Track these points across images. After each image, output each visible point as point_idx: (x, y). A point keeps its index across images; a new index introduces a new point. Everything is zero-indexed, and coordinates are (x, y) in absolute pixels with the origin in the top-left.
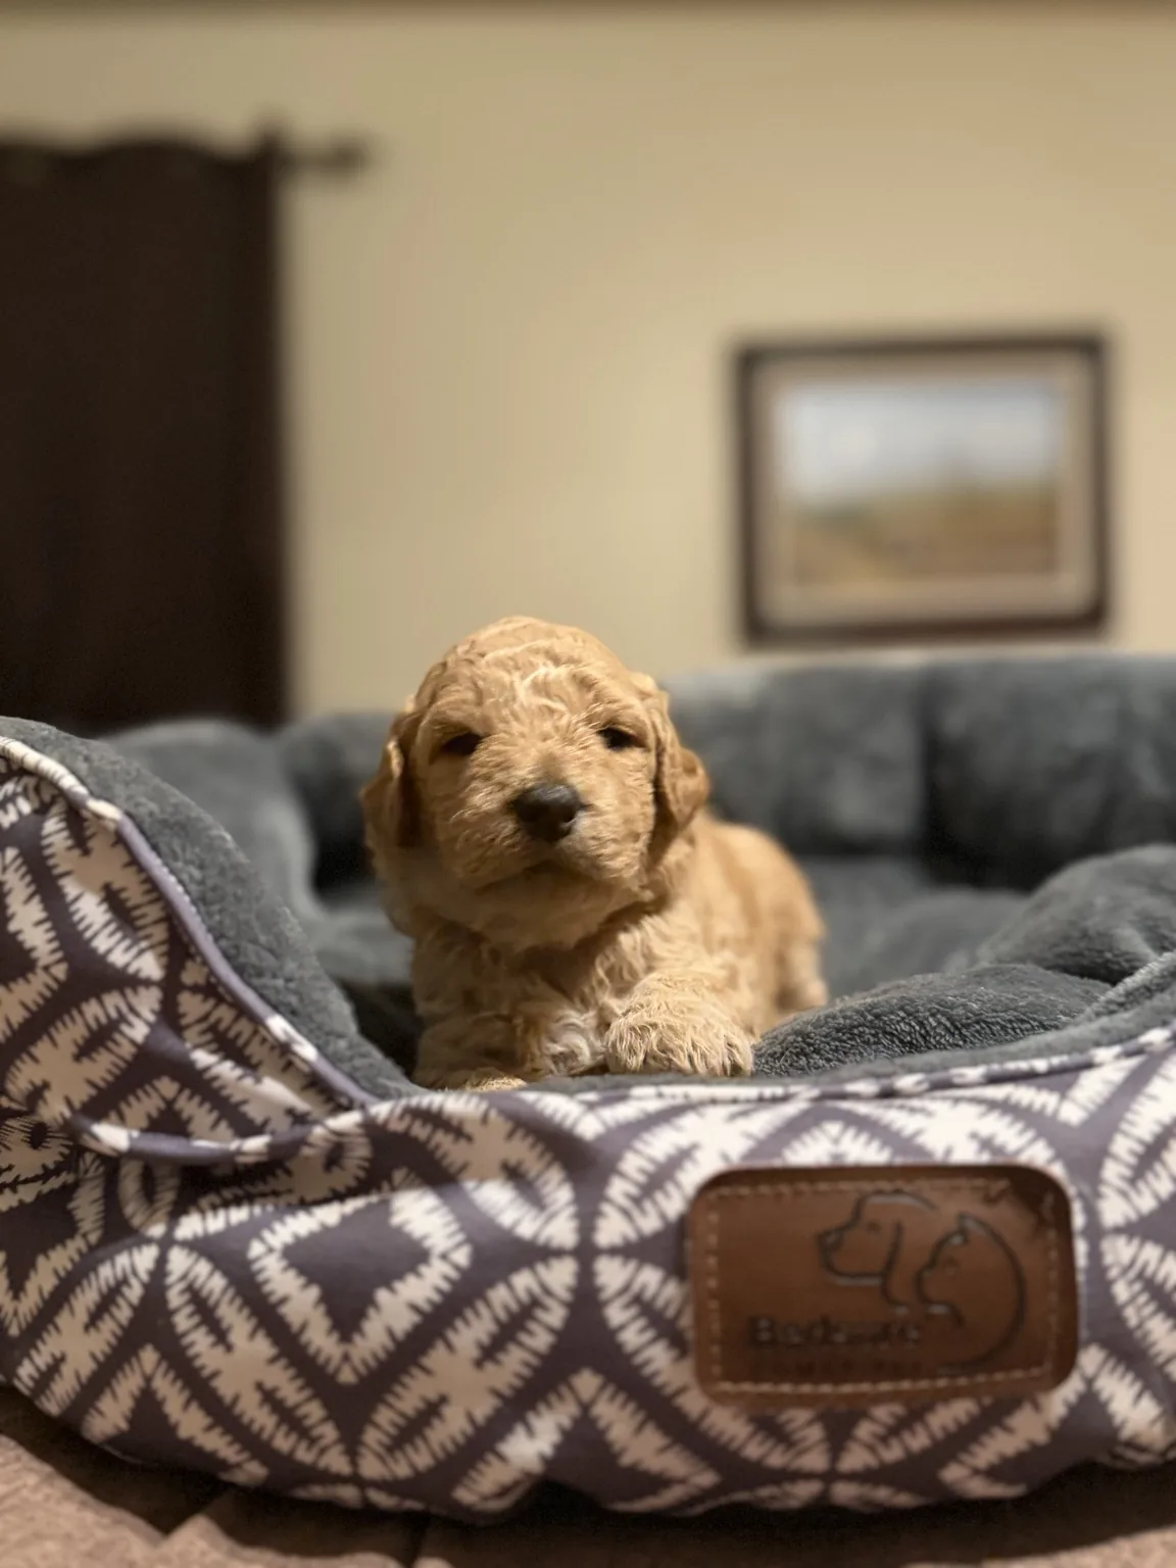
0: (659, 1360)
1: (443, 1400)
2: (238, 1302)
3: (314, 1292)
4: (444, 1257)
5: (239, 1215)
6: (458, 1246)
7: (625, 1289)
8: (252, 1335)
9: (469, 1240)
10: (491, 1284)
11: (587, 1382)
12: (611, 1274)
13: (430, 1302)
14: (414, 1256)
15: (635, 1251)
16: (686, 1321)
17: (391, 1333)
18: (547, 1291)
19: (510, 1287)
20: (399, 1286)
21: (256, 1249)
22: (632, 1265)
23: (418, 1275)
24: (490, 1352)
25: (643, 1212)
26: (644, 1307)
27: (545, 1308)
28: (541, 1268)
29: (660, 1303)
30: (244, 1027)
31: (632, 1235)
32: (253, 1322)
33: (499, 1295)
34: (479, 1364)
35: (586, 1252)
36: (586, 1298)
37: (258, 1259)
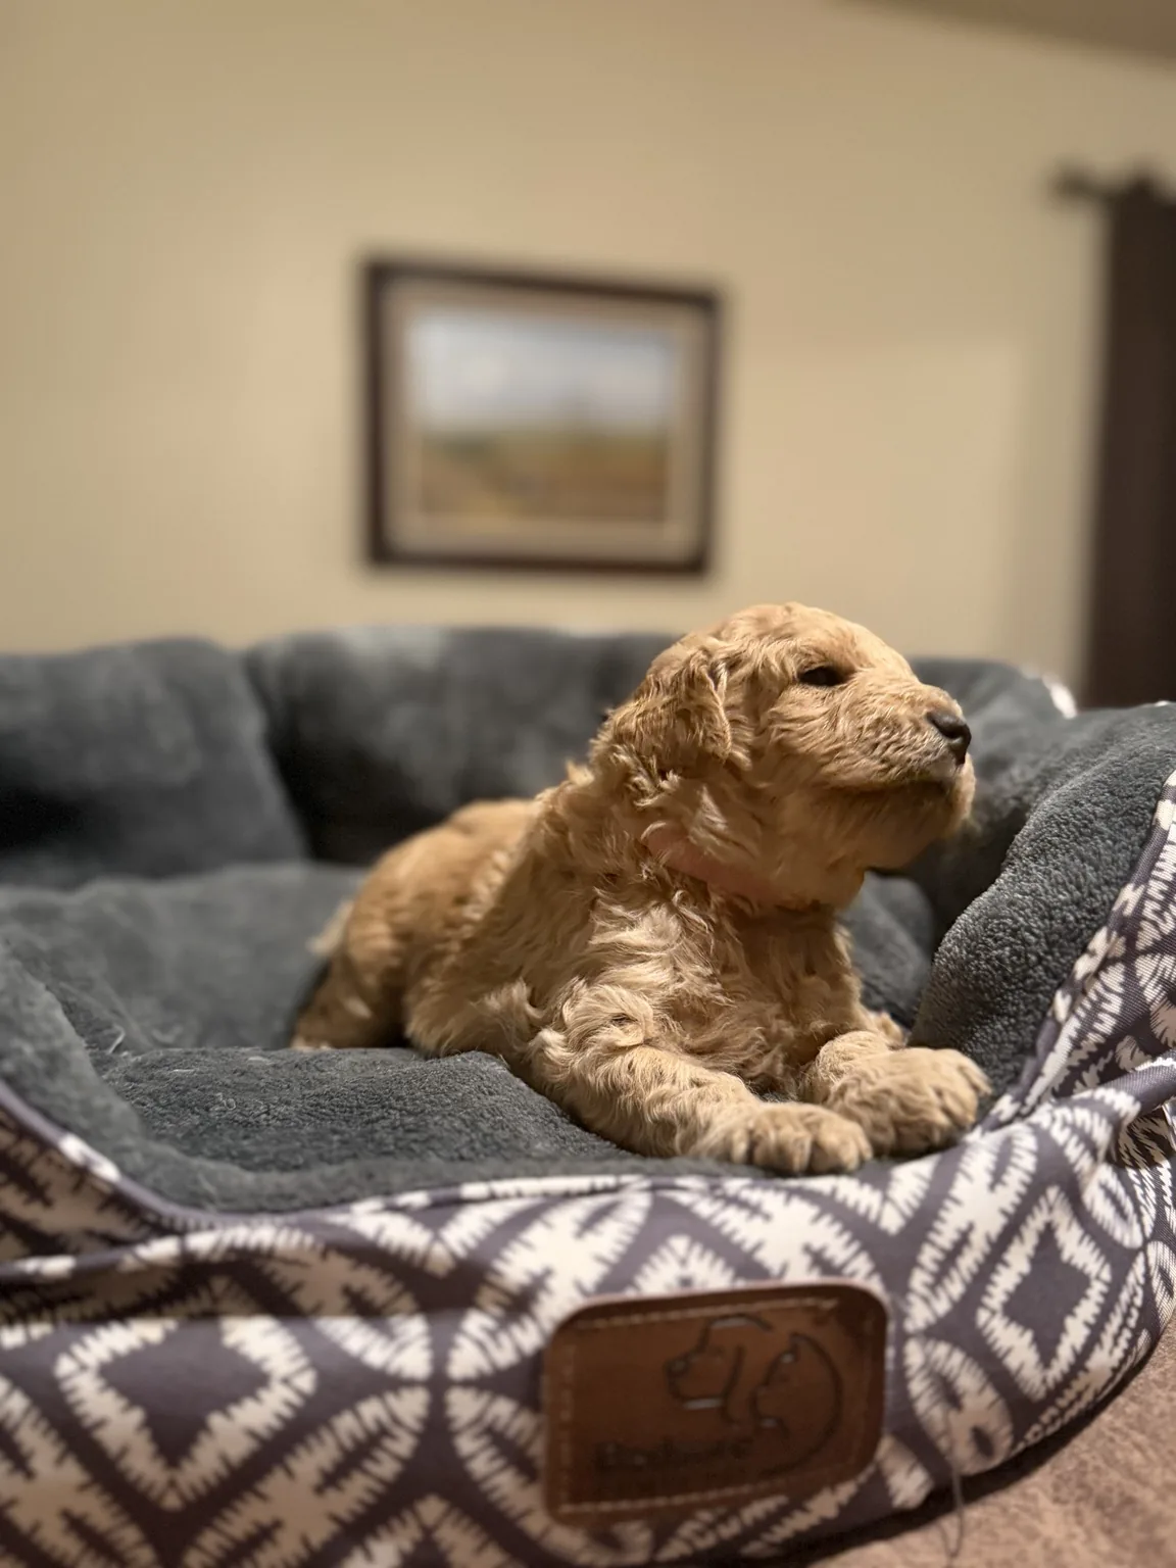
0: (505, 1485)
1: (277, 1524)
2: (43, 1425)
3: (136, 1416)
4: (286, 1381)
5: (39, 1330)
6: (301, 1371)
7: (478, 1420)
8: (60, 1461)
9: (314, 1365)
10: (337, 1410)
11: (431, 1508)
12: (463, 1406)
13: (270, 1428)
14: (253, 1380)
15: (489, 1383)
16: (537, 1449)
17: (224, 1459)
18: (396, 1420)
19: (357, 1416)
20: (235, 1410)
21: (65, 1366)
22: (485, 1398)
23: (257, 1399)
24: (332, 1479)
25: (499, 1345)
26: (496, 1437)
27: (393, 1437)
28: (391, 1399)
29: (511, 1432)
30: (28, 1149)
31: (486, 1367)
32: (62, 1446)
33: (346, 1423)
34: (319, 1490)
35: (438, 1383)
36: (437, 1428)
37: (69, 1377)
